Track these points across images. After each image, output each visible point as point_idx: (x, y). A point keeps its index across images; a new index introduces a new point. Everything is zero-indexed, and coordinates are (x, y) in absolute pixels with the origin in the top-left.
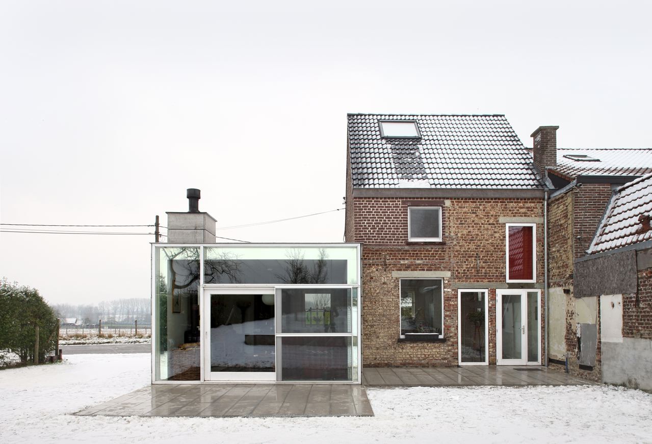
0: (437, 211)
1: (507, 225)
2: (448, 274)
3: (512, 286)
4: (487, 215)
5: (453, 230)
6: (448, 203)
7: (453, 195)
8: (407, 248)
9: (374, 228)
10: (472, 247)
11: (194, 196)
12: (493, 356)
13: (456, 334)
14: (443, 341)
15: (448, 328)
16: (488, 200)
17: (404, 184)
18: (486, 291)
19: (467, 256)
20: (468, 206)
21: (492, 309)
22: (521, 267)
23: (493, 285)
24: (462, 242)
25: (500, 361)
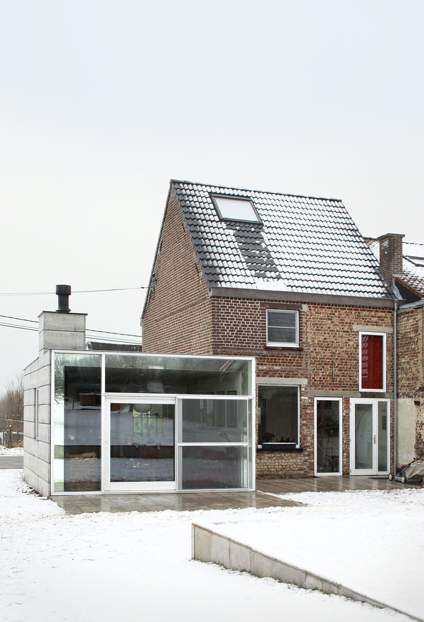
0: (294, 316)
1: (361, 333)
2: (304, 382)
3: (364, 395)
4: (342, 322)
5: (309, 335)
6: (305, 308)
7: (311, 300)
8: (265, 352)
9: (232, 330)
10: (328, 354)
11: (64, 292)
12: (347, 465)
13: (312, 444)
14: (300, 451)
15: (304, 437)
16: (343, 306)
17: (262, 285)
18: (340, 400)
19: (323, 363)
20: (325, 312)
21: (346, 418)
22: (373, 379)
23: (347, 393)
24: (318, 349)
25: (353, 471)
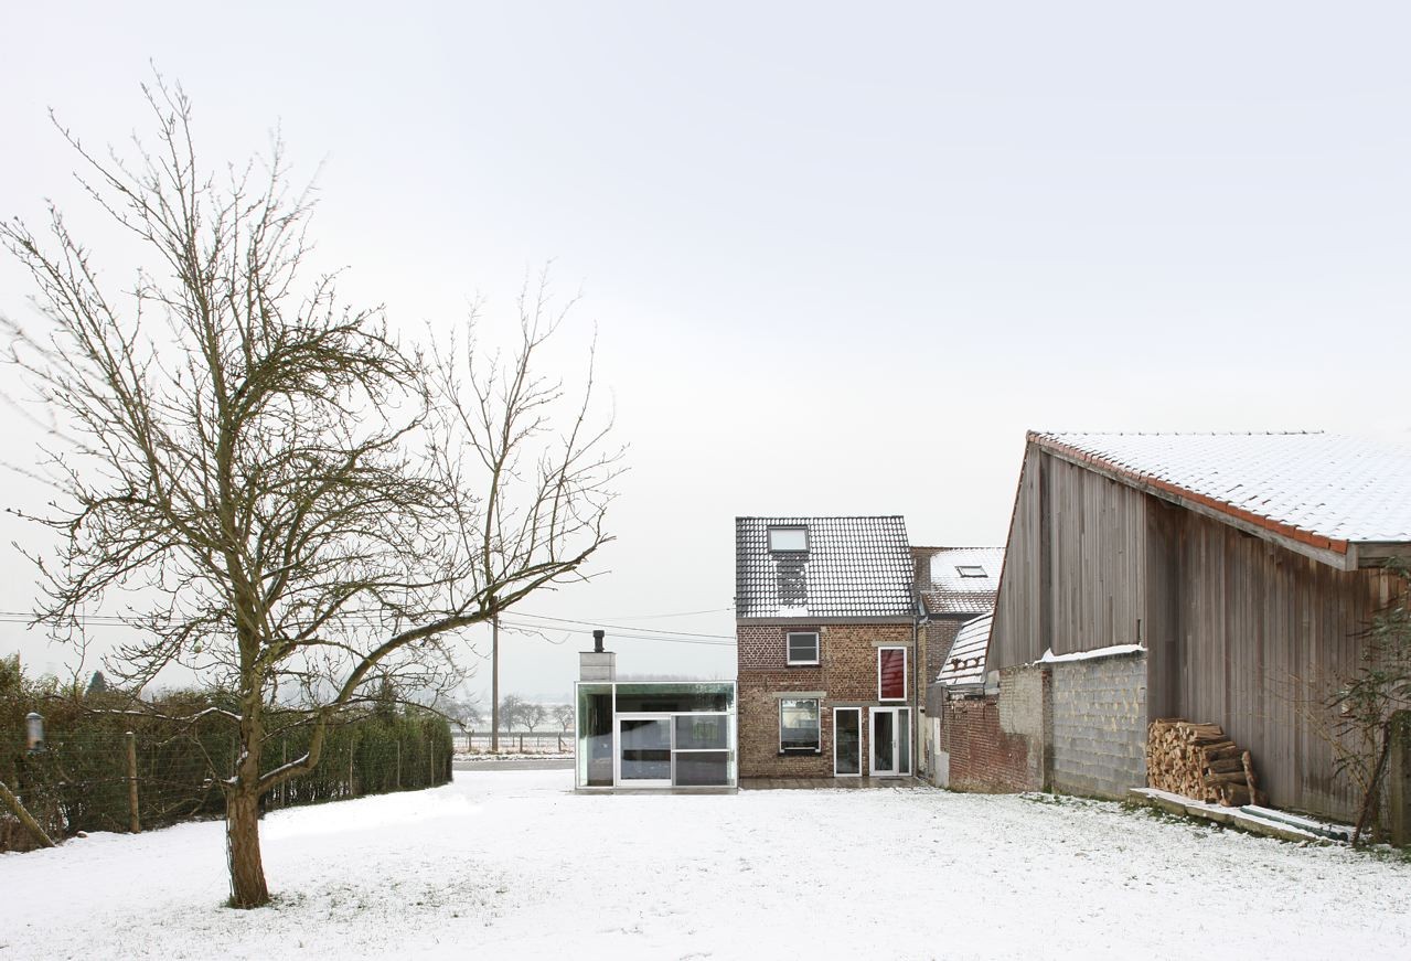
0: (815, 636)
1: (880, 649)
2: (825, 694)
3: (883, 704)
4: (860, 640)
5: (828, 654)
6: (824, 629)
7: (829, 622)
8: (786, 670)
9: (755, 653)
10: (847, 669)
11: (599, 635)
12: (866, 767)
13: (832, 749)
14: (820, 755)
15: (824, 742)
16: (861, 626)
17: (786, 612)
18: (860, 709)
19: (842, 677)
20: (843, 633)
21: (866, 725)
22: (893, 689)
23: (866, 703)
24: (837, 665)
25: (873, 772)
